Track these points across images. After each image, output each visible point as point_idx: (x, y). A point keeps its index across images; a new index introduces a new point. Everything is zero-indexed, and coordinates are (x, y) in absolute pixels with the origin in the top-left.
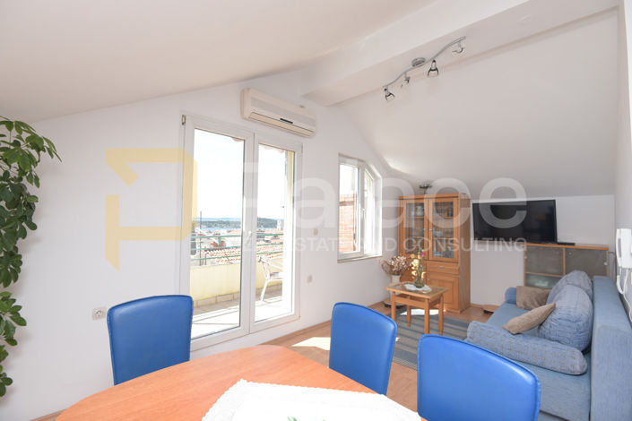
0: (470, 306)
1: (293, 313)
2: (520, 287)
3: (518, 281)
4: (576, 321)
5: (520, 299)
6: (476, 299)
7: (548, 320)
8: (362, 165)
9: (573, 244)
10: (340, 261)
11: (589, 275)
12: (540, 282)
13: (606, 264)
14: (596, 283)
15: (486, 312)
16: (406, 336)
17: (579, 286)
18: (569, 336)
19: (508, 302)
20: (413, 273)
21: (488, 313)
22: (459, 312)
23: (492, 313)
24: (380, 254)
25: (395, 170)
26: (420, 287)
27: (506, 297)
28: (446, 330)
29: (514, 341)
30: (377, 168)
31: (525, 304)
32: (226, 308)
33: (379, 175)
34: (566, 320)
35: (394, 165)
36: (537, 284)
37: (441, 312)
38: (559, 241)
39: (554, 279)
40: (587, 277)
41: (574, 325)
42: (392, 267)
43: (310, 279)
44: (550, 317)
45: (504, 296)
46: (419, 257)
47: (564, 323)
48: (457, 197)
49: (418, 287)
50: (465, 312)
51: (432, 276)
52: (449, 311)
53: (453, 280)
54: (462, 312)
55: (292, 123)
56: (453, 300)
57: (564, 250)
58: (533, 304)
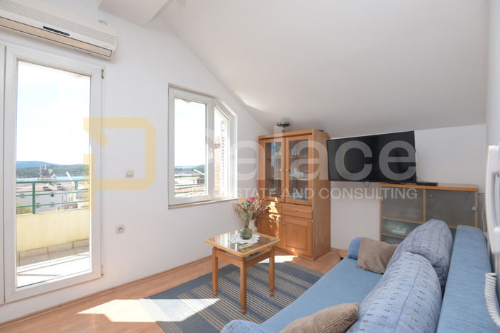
0: (330, 250)
5: (363, 255)
8: (210, 101)
9: (435, 184)
10: (171, 207)
12: (398, 228)
13: (474, 208)
19: (351, 256)
20: (270, 216)
22: (312, 259)
24: (236, 197)
25: (252, 108)
26: (248, 239)
27: (349, 251)
30: (229, 105)
31: (366, 262)
33: (233, 113)
35: (250, 102)
36: (394, 231)
38: (418, 180)
39: (412, 226)
43: (120, 229)
46: (276, 200)
48: (311, 134)
49: (245, 238)
50: (320, 259)
51: (287, 220)
52: (302, 257)
53: (306, 225)
54: (315, 259)
55: (69, 35)
56: (306, 246)
57: (424, 191)
58: (377, 264)
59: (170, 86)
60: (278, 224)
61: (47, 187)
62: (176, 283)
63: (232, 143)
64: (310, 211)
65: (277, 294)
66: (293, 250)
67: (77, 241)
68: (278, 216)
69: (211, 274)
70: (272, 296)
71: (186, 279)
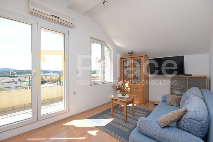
0: (148, 102)
1: (65, 109)
2: (168, 95)
3: (167, 92)
4: (201, 121)
5: (168, 100)
6: (151, 99)
7: (183, 119)
8: (103, 43)
9: (191, 75)
10: (91, 85)
11: (199, 89)
13: (206, 83)
14: (204, 93)
15: (155, 104)
16: (117, 118)
17: (198, 96)
18: (196, 129)
19: (163, 101)
20: (126, 89)
21: (156, 105)
22: (143, 104)
23: (157, 105)
24: (112, 81)
25: (119, 47)
26: (124, 96)
27: (162, 99)
28: (136, 113)
29: (163, 131)
30: (110, 45)
31: (170, 103)
32: (47, 105)
33: (111, 48)
34: (194, 119)
35: (118, 44)
36: (176, 93)
37: (133, 105)
40: (199, 90)
41: (199, 123)
42: (116, 86)
43: (75, 93)
44: (184, 117)
45: (161, 99)
46: (128, 82)
47: (193, 121)
48: (143, 56)
49: (123, 96)
50: (146, 104)
51: (133, 90)
52: (139, 104)
53: (141, 91)
54: (144, 104)
55: (59, 18)
56: (141, 100)
57: (187, 78)
58: (174, 103)
59: (91, 38)
60: (129, 92)
61: (14, 80)
62: (95, 113)
63: (110, 60)
64: (143, 86)
65: (135, 116)
66: (136, 102)
67: (46, 100)
68: (129, 89)
69: (111, 108)
70: (134, 117)
71: (98, 112)
